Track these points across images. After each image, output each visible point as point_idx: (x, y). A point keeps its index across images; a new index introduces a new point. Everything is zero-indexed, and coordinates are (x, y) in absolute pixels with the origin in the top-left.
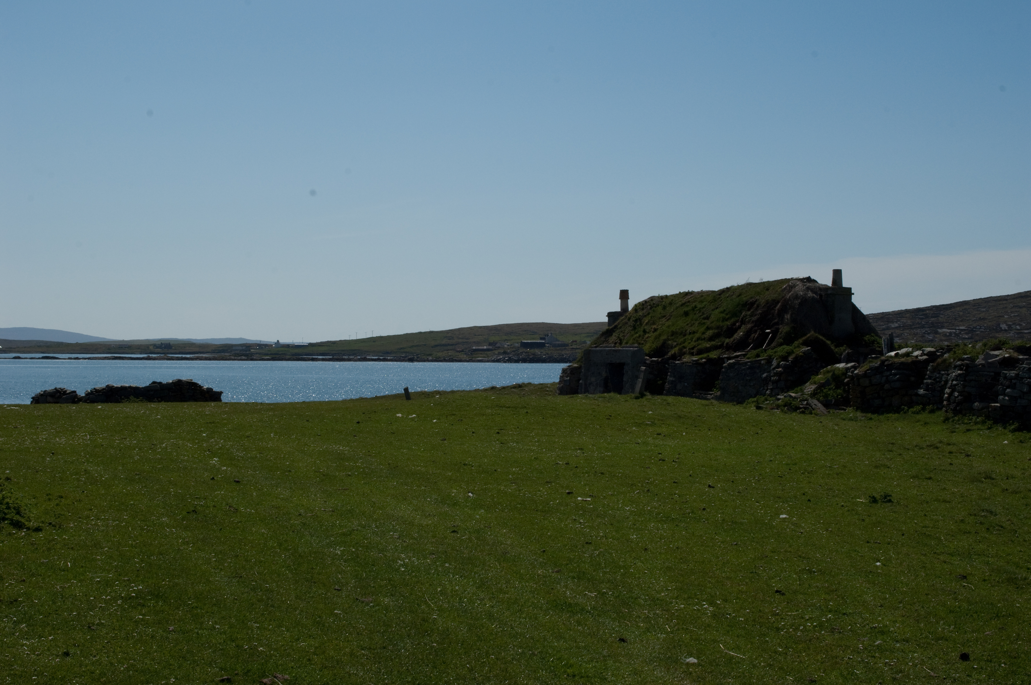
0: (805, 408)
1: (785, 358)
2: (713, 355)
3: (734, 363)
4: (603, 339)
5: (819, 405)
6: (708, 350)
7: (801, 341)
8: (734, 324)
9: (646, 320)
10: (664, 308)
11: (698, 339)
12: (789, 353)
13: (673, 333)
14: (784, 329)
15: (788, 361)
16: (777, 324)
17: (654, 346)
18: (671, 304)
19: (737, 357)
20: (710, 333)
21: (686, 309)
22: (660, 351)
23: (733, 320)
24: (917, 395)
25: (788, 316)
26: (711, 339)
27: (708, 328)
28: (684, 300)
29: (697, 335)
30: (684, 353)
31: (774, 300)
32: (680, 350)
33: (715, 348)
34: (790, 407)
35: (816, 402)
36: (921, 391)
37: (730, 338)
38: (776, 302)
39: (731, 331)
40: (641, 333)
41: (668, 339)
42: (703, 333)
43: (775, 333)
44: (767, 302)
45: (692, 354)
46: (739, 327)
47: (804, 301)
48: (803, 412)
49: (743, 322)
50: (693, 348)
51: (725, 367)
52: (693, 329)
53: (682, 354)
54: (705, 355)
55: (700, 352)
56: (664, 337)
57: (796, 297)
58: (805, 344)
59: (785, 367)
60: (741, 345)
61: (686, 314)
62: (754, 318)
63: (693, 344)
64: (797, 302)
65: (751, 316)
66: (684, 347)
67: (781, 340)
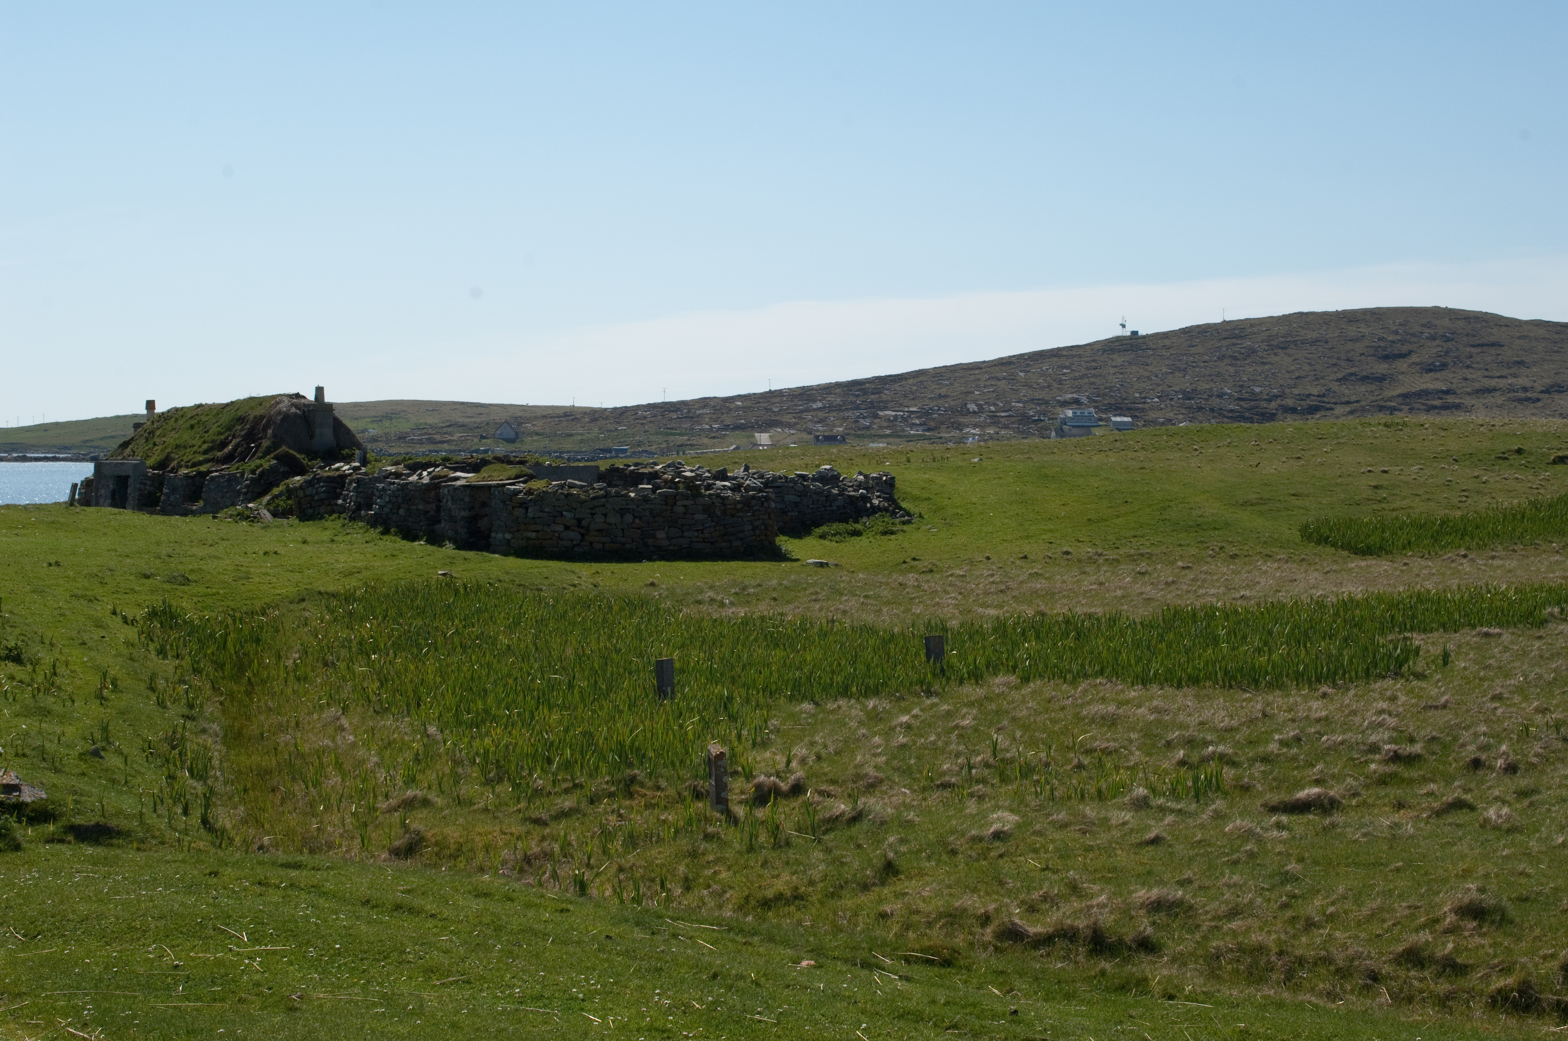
0: (255, 517)
1: (253, 472)
2: (203, 468)
3: (217, 476)
4: (119, 451)
5: (268, 514)
6: (201, 463)
7: (272, 455)
8: (227, 438)
9: (158, 433)
10: (176, 420)
11: (195, 452)
12: (258, 467)
13: (177, 446)
14: (266, 443)
15: (255, 474)
16: (261, 438)
17: (159, 459)
18: (182, 416)
19: (222, 470)
20: (205, 446)
21: (192, 422)
22: (162, 465)
23: (227, 434)
24: (336, 504)
25: (270, 431)
26: (205, 452)
27: (204, 442)
28: (194, 413)
29: (195, 448)
30: (182, 466)
31: (261, 416)
32: (179, 463)
33: (207, 461)
34: (242, 517)
35: (265, 512)
36: (340, 502)
37: (220, 451)
38: (262, 417)
39: (224, 444)
40: (151, 446)
41: (172, 452)
42: (200, 447)
43: (258, 447)
44: (255, 417)
45: (187, 467)
46: (231, 442)
47: (286, 417)
48: (252, 521)
49: (234, 437)
50: (188, 462)
51: (208, 480)
52: (194, 442)
53: (180, 466)
54: (195, 469)
55: (194, 465)
56: (170, 450)
57: (280, 413)
58: (275, 458)
59: (252, 480)
60: (228, 459)
61: (192, 427)
62: (243, 433)
63: (190, 457)
64: (279, 418)
65: (241, 430)
66: (182, 460)
67: (261, 454)
